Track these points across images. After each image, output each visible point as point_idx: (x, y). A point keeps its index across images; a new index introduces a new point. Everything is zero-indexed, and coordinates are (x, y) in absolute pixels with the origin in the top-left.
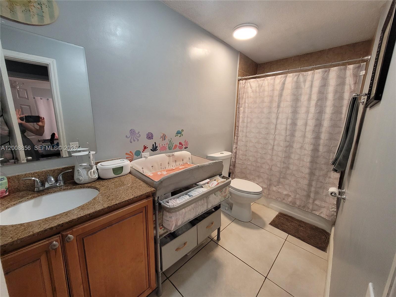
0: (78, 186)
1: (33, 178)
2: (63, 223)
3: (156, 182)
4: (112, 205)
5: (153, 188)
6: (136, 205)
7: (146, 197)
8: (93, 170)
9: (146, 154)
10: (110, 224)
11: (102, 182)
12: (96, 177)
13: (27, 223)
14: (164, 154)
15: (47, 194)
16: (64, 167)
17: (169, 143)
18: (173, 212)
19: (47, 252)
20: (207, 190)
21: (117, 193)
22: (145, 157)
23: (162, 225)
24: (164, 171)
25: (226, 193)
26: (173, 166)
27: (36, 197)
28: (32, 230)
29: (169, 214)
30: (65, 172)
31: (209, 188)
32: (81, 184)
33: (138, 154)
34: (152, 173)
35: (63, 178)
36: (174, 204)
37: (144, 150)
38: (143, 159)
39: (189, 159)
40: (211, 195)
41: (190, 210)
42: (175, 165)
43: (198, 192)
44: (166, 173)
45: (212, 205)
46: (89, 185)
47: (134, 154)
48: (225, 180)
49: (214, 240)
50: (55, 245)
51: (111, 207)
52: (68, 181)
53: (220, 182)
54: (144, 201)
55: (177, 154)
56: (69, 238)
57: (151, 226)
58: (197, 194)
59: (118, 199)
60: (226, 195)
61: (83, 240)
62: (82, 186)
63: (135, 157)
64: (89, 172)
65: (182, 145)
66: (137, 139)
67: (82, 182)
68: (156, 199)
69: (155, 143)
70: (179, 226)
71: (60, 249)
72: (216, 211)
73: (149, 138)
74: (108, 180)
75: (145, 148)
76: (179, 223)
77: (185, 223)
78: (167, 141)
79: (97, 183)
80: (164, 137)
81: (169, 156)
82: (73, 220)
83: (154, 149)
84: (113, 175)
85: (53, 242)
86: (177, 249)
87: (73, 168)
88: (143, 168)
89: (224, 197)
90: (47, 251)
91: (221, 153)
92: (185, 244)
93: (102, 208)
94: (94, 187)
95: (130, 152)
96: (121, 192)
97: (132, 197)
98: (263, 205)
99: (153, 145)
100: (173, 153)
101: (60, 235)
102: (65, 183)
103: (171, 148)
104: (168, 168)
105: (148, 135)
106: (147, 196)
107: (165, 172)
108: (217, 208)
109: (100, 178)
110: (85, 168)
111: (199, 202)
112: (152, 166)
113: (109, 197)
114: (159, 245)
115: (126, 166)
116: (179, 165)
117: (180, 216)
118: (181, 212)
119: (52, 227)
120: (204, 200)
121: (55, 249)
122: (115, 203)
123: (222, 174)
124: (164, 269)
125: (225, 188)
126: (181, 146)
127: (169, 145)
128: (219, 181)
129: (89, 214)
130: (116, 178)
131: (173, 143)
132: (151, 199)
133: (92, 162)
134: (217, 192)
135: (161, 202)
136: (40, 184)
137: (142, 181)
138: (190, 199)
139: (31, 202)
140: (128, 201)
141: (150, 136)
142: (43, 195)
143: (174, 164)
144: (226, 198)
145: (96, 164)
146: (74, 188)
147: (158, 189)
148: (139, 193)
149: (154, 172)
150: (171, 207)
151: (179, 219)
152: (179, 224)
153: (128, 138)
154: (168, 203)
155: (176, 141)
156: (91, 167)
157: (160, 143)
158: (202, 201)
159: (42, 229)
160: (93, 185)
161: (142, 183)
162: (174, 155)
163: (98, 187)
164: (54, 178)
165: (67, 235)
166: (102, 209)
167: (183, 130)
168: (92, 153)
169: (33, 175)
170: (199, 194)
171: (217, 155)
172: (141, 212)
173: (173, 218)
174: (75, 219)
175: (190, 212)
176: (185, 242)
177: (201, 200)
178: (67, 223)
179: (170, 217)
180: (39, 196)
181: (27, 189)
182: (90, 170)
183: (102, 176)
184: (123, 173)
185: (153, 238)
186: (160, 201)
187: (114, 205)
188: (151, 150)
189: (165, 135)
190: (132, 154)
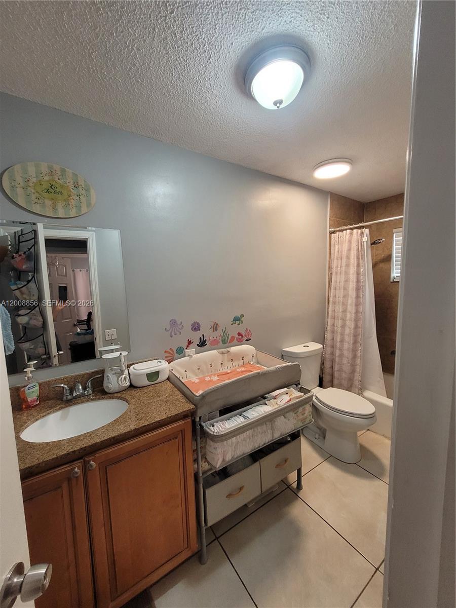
0: (107, 396)
1: (62, 385)
2: (85, 447)
3: (197, 396)
4: (140, 426)
5: (193, 404)
6: (170, 427)
7: (182, 417)
8: (124, 375)
9: (191, 351)
10: (136, 452)
11: (133, 392)
12: (127, 385)
13: (53, 442)
14: (216, 351)
15: (75, 404)
16: (93, 370)
17: (222, 335)
18: (218, 441)
19: (69, 480)
20: (272, 410)
21: (149, 409)
22: (189, 355)
23: (206, 458)
24: (215, 375)
25: (305, 415)
26: (228, 367)
27: (64, 408)
28: (56, 452)
29: (214, 443)
30: (95, 377)
31: (277, 406)
32: (111, 393)
33: (180, 352)
34: (198, 379)
35: (91, 385)
36: (221, 429)
37: (188, 346)
38: (187, 358)
39: (253, 357)
40: (278, 418)
41: (244, 440)
42: (232, 366)
43: (257, 412)
44: (218, 378)
45: (281, 433)
46: (119, 395)
47: (175, 352)
48: (303, 394)
49: (292, 487)
50: (76, 473)
51: (139, 429)
52: (98, 387)
53: (293, 398)
54: (180, 423)
55: (234, 349)
56: (91, 466)
57: (190, 458)
58: (255, 416)
59: (148, 418)
60: (305, 419)
61: (106, 468)
62: (111, 396)
63: (176, 355)
64: (120, 379)
65: (242, 337)
66: (178, 331)
67: (110, 391)
68: (198, 419)
69: (203, 335)
70: (229, 462)
71: (82, 477)
72: (293, 440)
73: (195, 329)
74: (141, 388)
75: (190, 343)
76: (229, 457)
77: (237, 458)
78: (220, 332)
79: (128, 392)
80: (215, 327)
81: (223, 353)
82: (96, 443)
83: (202, 344)
84: (146, 382)
85: (75, 468)
86: (229, 495)
87: (102, 372)
88: (186, 371)
89: (302, 421)
90: (69, 478)
91: (304, 346)
92: (241, 489)
93: (129, 430)
94: (124, 398)
95: (170, 349)
96: (153, 408)
97: (164, 417)
98: (383, 435)
99: (200, 338)
100: (228, 349)
101: (82, 460)
102: (93, 391)
103: (226, 341)
104: (221, 371)
105: (193, 325)
106: (184, 416)
107: (216, 378)
108: (295, 436)
109: (132, 386)
110: (115, 373)
111: (259, 427)
112: (199, 369)
113: (138, 414)
114: (201, 485)
115: (163, 370)
116: (237, 366)
117: (230, 448)
118: (230, 441)
119: (75, 451)
120: (266, 425)
121: (77, 477)
122: (143, 425)
123: (299, 384)
124: (210, 523)
125: (303, 407)
126: (240, 337)
127: (222, 337)
128: (294, 396)
129: (114, 438)
130: (150, 387)
131: (229, 335)
132: (189, 420)
133: (124, 366)
134: (288, 414)
135: (204, 424)
136: (68, 392)
137: (181, 392)
138: (244, 422)
139: (59, 414)
140: (159, 422)
141: (196, 327)
142: (71, 405)
143: (230, 364)
144: (305, 423)
145: (129, 366)
146: (103, 398)
147: (199, 406)
148: (173, 412)
149: (201, 376)
150: (215, 434)
151: (228, 452)
152: (227, 460)
153: (168, 331)
154: (213, 426)
155: (233, 331)
156: (122, 372)
157: (210, 335)
158: (264, 427)
159: (65, 452)
160: (123, 396)
161: (180, 396)
162: (229, 351)
163: (129, 398)
164: (82, 386)
165: (89, 461)
166: (128, 432)
167: (242, 316)
168: (125, 353)
169: (62, 381)
170: (257, 417)
171: (298, 349)
172: (176, 438)
173: (219, 450)
174: (98, 443)
175: (244, 442)
176: (241, 486)
177: (261, 424)
178: (90, 446)
179: (214, 448)
180: (67, 407)
181: (56, 397)
182: (120, 376)
183: (134, 384)
184: (159, 380)
185: (193, 475)
186: (202, 423)
187: (142, 427)
188: (198, 345)
189: (217, 324)
190: (173, 352)
